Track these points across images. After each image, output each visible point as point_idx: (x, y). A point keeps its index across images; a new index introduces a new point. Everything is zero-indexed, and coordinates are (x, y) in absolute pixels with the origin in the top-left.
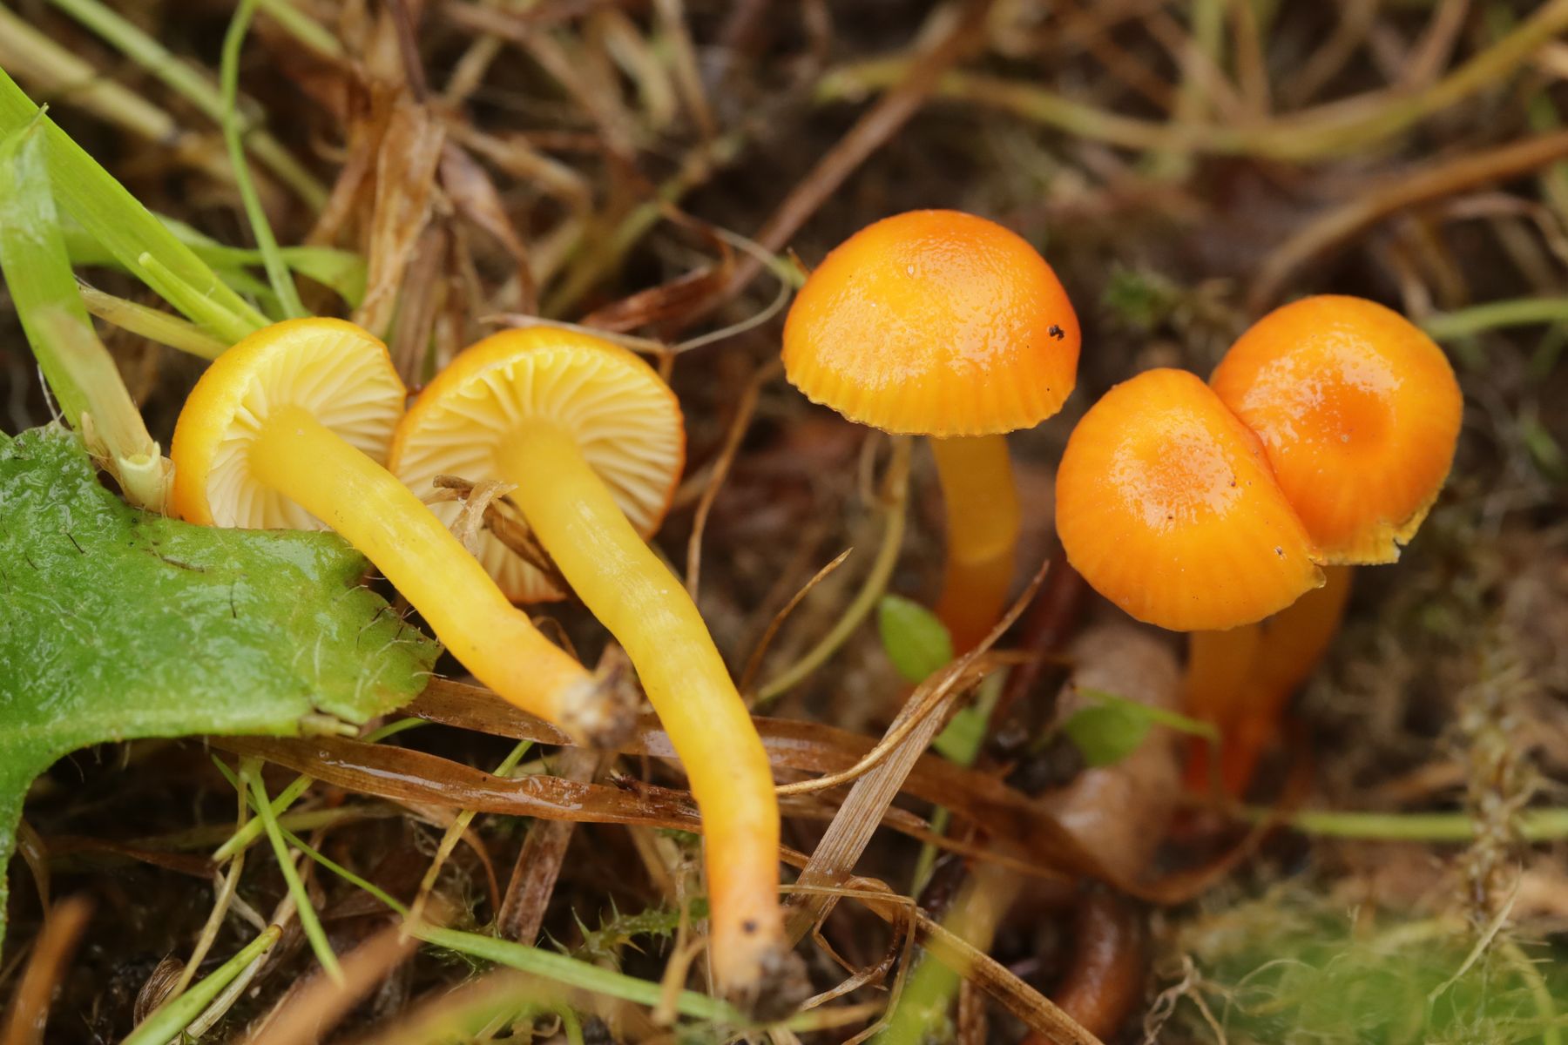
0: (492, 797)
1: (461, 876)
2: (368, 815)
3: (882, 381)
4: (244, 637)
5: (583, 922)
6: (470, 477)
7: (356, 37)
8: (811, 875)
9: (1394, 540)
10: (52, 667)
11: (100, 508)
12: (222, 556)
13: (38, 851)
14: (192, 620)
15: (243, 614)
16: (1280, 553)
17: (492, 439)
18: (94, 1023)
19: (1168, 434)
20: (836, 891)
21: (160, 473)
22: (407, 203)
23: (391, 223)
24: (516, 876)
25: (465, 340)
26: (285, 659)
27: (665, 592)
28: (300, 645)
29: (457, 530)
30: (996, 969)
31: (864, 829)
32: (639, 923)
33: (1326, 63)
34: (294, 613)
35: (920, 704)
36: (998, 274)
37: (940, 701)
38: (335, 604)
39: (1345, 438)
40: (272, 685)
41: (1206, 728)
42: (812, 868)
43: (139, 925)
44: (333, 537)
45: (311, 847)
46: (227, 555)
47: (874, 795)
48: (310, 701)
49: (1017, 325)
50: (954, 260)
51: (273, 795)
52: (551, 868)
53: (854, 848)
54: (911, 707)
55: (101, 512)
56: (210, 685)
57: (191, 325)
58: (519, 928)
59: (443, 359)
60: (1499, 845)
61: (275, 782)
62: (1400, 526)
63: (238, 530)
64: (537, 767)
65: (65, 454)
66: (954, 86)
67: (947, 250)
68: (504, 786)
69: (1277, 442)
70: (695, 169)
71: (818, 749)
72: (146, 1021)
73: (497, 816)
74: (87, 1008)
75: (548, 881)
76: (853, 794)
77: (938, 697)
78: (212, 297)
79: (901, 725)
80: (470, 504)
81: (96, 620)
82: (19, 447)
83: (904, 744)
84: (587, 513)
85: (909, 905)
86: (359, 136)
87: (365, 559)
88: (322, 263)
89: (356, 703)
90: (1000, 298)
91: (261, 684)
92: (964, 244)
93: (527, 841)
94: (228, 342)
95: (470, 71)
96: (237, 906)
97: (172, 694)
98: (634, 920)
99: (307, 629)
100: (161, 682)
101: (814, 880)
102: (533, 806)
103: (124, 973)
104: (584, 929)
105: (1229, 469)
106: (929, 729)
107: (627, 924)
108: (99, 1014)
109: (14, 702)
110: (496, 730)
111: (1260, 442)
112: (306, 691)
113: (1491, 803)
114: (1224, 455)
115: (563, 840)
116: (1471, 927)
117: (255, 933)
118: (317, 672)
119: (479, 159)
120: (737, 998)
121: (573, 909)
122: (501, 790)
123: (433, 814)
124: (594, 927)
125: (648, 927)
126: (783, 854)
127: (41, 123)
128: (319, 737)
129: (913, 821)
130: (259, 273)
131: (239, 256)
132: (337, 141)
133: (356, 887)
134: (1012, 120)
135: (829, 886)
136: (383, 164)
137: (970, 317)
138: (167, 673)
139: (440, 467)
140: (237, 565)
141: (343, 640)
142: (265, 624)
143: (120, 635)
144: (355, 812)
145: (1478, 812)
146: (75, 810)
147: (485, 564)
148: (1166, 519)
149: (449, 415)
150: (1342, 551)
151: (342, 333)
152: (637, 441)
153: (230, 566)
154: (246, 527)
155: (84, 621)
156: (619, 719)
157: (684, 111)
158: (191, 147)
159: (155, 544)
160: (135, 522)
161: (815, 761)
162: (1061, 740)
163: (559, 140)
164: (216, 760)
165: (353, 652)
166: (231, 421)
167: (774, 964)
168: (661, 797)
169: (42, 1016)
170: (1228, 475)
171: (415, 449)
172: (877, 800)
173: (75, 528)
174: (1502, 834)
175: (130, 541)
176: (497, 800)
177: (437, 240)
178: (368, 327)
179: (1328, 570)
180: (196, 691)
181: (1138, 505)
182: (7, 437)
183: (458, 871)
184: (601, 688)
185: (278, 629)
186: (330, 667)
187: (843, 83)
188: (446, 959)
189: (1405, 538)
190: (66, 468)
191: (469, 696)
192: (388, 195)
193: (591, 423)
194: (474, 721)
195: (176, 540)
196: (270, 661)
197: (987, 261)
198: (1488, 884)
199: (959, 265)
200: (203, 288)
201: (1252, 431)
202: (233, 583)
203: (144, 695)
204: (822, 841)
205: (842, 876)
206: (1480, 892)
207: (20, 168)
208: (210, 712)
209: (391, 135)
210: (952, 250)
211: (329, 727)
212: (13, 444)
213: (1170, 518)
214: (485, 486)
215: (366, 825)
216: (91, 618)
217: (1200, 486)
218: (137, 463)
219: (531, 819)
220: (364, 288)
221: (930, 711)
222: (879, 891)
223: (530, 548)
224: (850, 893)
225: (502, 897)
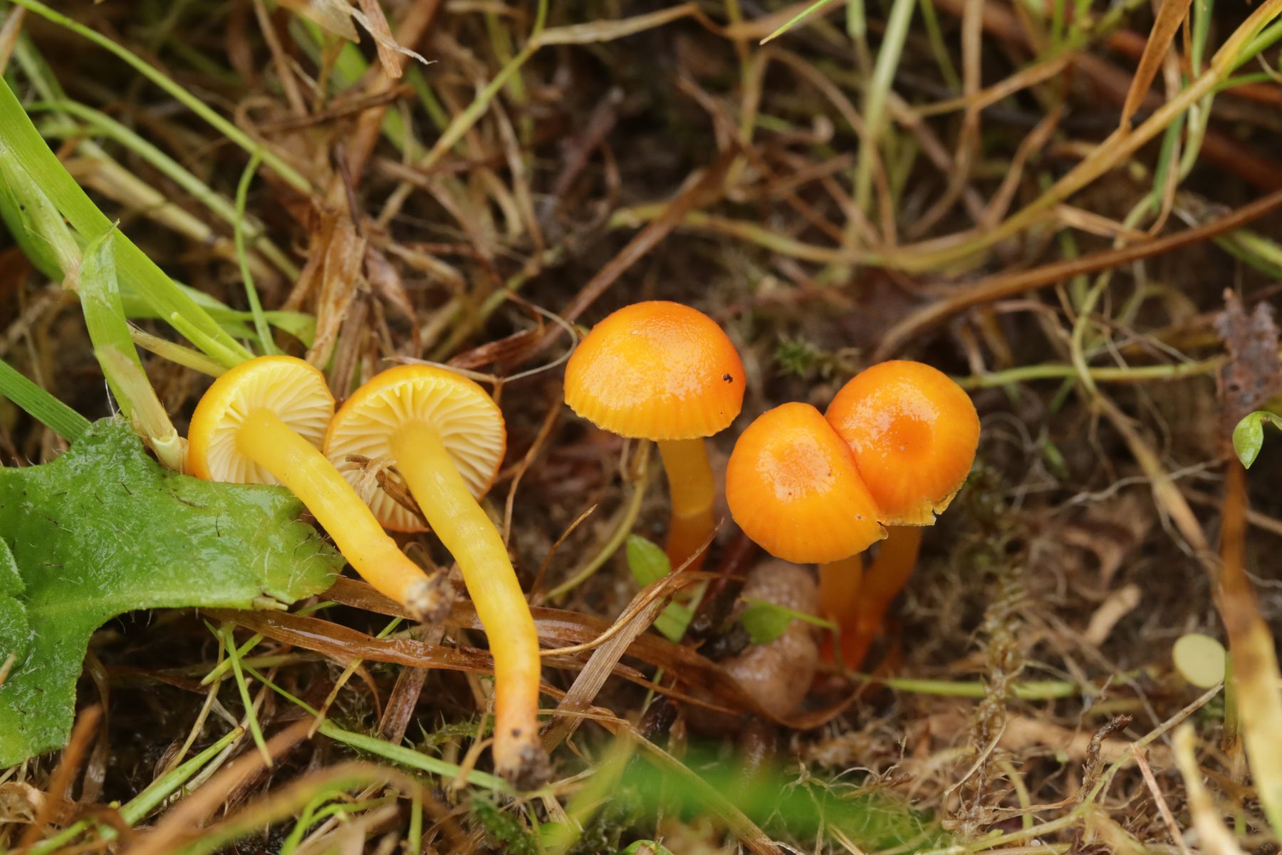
0: (373, 651)
1: (359, 699)
2: (304, 660)
3: (619, 405)
4: (224, 549)
5: (423, 727)
6: (371, 456)
7: (323, 182)
8: (566, 704)
9: (933, 511)
10: (108, 563)
11: (144, 467)
12: (214, 499)
13: (102, 675)
14: (193, 537)
15: (224, 535)
16: (859, 518)
17: (389, 432)
18: (132, 780)
19: (791, 443)
20: (581, 715)
21: (178, 446)
22: (342, 285)
23: (332, 298)
24: (391, 700)
25: (377, 371)
26: (248, 562)
27: (482, 528)
28: (258, 554)
29: (357, 488)
30: (679, 766)
31: (600, 678)
32: (457, 729)
33: (937, 212)
34: (255, 535)
35: (639, 603)
36: (692, 342)
37: (651, 601)
38: (283, 530)
39: (902, 448)
40: (238, 578)
41: (832, 624)
42: (567, 700)
43: (164, 722)
44: (284, 490)
45: (268, 679)
46: (218, 498)
47: (607, 657)
48: (260, 589)
49: (703, 373)
50: (666, 332)
51: (238, 646)
52: (413, 695)
53: (593, 689)
54: (633, 604)
55: (144, 470)
56: (200, 577)
57: (205, 357)
58: (393, 731)
59: (364, 380)
60: (999, 702)
61: (240, 638)
62: (937, 503)
63: (227, 483)
64: (406, 634)
65: (123, 434)
66: (698, 220)
67: (662, 326)
68: (382, 644)
69: (860, 450)
70: (531, 268)
71: (577, 627)
72: (160, 777)
73: (383, 663)
74: (130, 772)
75: (411, 703)
76: (594, 656)
77: (650, 599)
78: (218, 340)
79: (626, 615)
80: (367, 472)
81: (136, 537)
82: (97, 430)
83: (628, 627)
84: (440, 479)
85: (626, 725)
86: (316, 243)
87: (303, 503)
88: (290, 321)
89: (288, 591)
90: (693, 356)
91: (232, 577)
92: (674, 323)
93: (400, 678)
94: (227, 368)
95: (394, 204)
96: (222, 712)
97: (177, 583)
98: (455, 728)
99: (262, 544)
100: (171, 574)
101: (566, 707)
102: (396, 657)
103: (153, 751)
104: (424, 732)
105: (827, 465)
106: (643, 618)
107: (450, 730)
108: (136, 775)
109: (85, 583)
110: (379, 610)
111: (850, 449)
112: (258, 582)
113: (997, 675)
114: (825, 456)
115: (422, 678)
116: (977, 751)
117: (232, 728)
118: (266, 571)
119: (391, 257)
120: (507, 775)
121: (418, 720)
122: (379, 647)
123: (340, 660)
124: (429, 731)
125: (462, 732)
126: (541, 688)
127: (113, 233)
128: (264, 611)
129: (634, 673)
130: (251, 325)
131: (240, 315)
132: (304, 244)
133: (295, 704)
134: (737, 242)
135: (577, 711)
136: (328, 261)
137: (673, 367)
138: (175, 568)
139: (354, 449)
140: (223, 505)
141: (285, 552)
142: (236, 541)
143: (149, 545)
144: (296, 657)
145: (988, 680)
146: (130, 650)
147: (371, 507)
148: (787, 495)
149: (361, 417)
150: (901, 517)
151: (294, 365)
152: (477, 436)
153: (219, 505)
154: (233, 482)
155: (129, 536)
156: (442, 605)
157: (526, 234)
158: (222, 245)
159: (175, 490)
160: (164, 476)
161: (576, 635)
162: (737, 627)
163: (447, 249)
164: (206, 623)
165: (291, 560)
166: (223, 416)
167: (529, 756)
168: (477, 654)
169: (102, 775)
170: (826, 469)
171: (339, 437)
172: (609, 659)
173: (127, 479)
174: (1002, 694)
175: (159, 488)
176: (377, 653)
177: (362, 308)
178: (313, 364)
179: (890, 529)
180: (191, 581)
181: (771, 484)
182: (89, 423)
183: (357, 695)
184: (430, 586)
185: (245, 545)
186: (275, 568)
187: (625, 218)
188: (345, 748)
189: (940, 510)
190: (124, 443)
191: (362, 588)
192: (330, 280)
193: (449, 424)
194: (366, 605)
195: (188, 488)
196: (238, 564)
197: (687, 333)
198: (990, 724)
199: (669, 336)
200: (212, 334)
201: (845, 442)
202: (218, 515)
203: (161, 582)
204: (574, 684)
205: (585, 706)
206: (984, 729)
207: (99, 260)
208: (199, 593)
209: (333, 244)
210: (665, 327)
211: (271, 604)
212: (92, 428)
213: (790, 494)
214: (377, 461)
215: (303, 666)
216: (132, 534)
217: (809, 475)
218: (165, 441)
219: (401, 666)
220: (314, 337)
221: (644, 607)
222: (608, 716)
223: (408, 501)
224: (590, 716)
225: (383, 713)
